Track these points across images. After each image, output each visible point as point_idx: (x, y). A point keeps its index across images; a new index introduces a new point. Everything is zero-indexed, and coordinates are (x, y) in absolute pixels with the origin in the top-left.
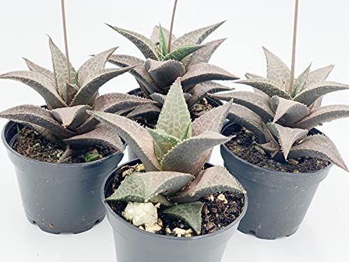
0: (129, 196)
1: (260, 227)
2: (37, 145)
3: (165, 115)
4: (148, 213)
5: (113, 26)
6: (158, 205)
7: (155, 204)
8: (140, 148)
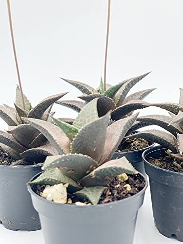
0: (45, 179)
1: (179, 230)
2: (5, 161)
3: (80, 119)
4: (57, 190)
5: (65, 79)
6: (67, 185)
7: (64, 184)
8: (55, 141)
